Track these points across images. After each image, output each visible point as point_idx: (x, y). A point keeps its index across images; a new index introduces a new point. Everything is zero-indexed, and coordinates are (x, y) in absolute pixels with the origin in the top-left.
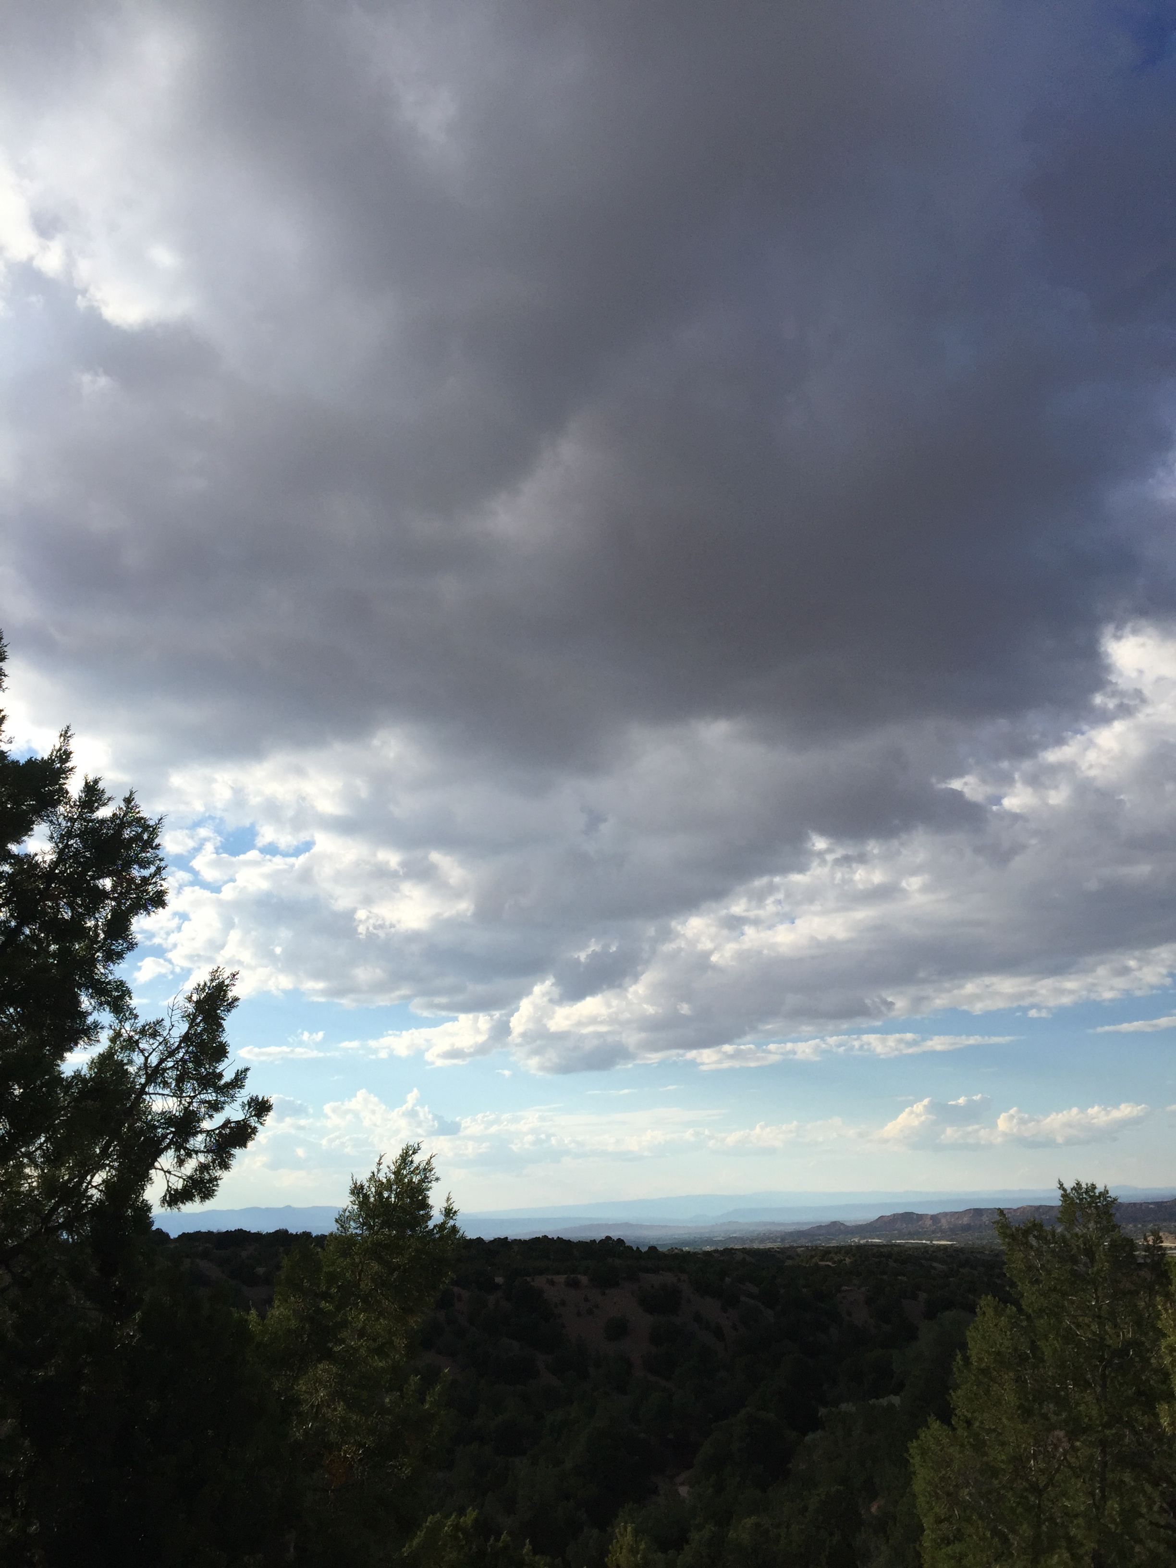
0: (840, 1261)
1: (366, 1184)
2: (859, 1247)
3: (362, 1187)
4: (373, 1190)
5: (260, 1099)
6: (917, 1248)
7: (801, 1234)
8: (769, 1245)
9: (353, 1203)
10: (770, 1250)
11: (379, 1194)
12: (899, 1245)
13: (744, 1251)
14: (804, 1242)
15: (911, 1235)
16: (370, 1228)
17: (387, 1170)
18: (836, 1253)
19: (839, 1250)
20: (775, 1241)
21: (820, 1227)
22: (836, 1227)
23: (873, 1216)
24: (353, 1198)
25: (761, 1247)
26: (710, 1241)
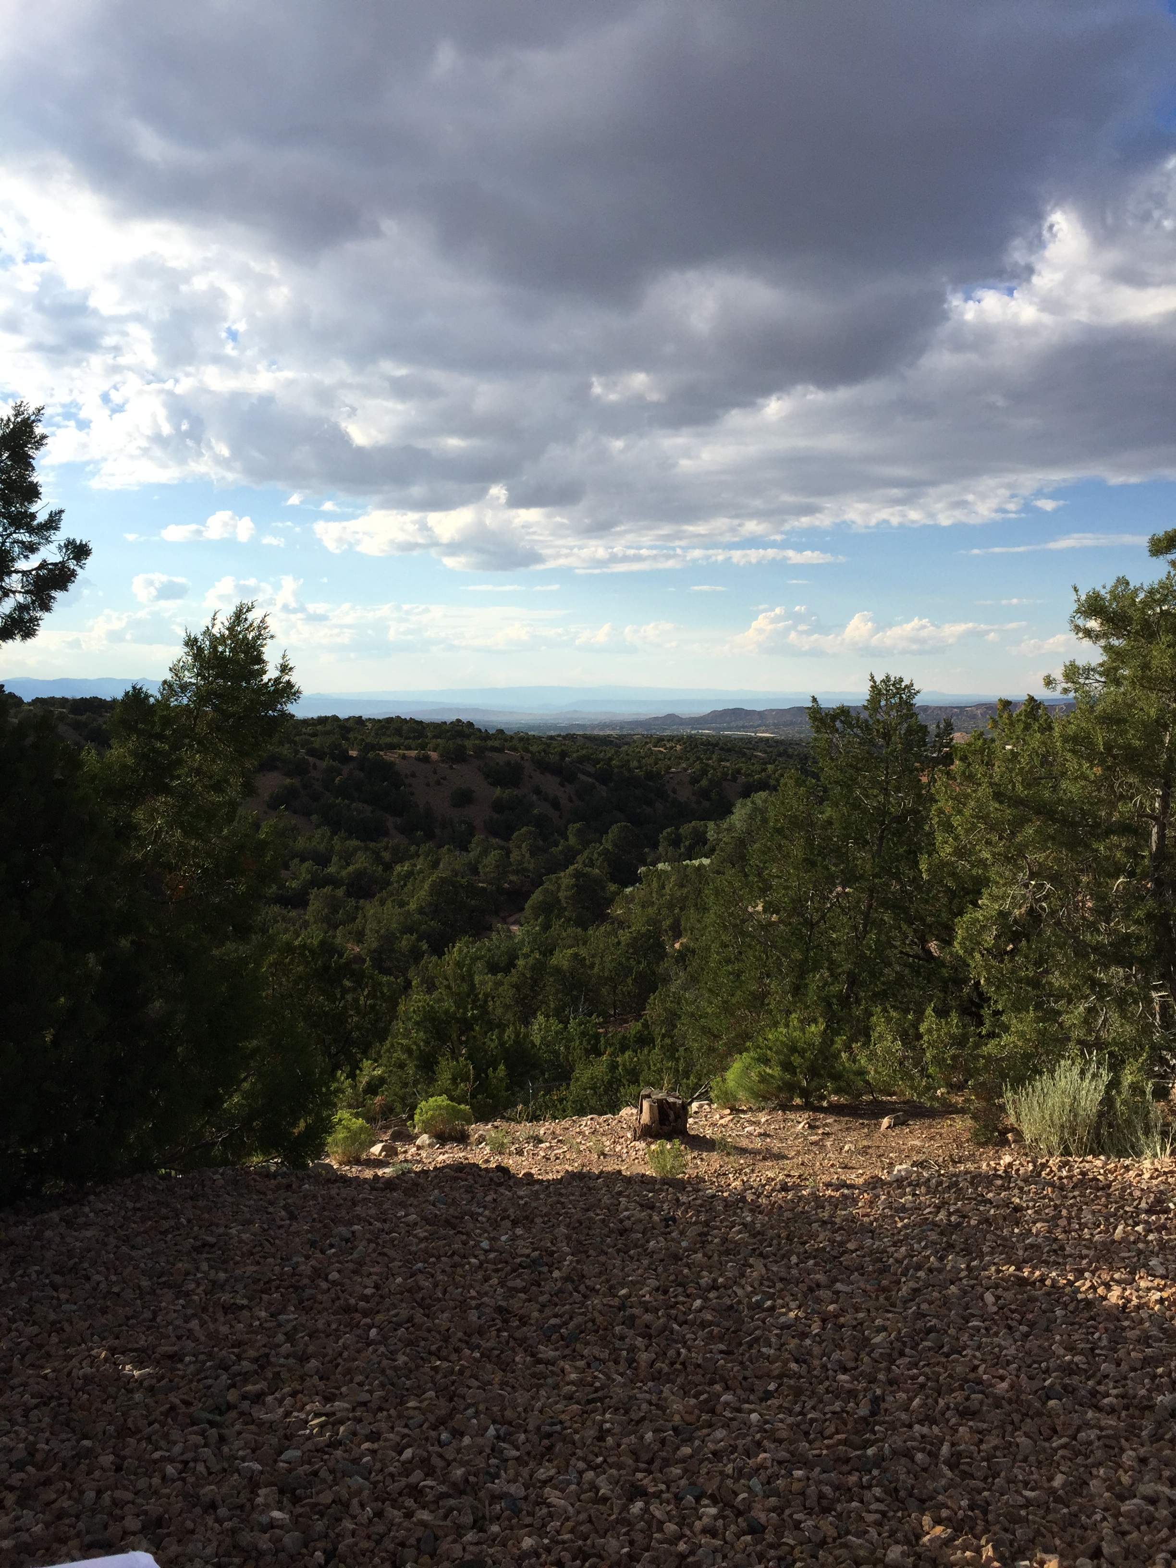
0: (672, 748)
1: (200, 638)
2: (690, 737)
3: (196, 640)
4: (208, 643)
5: (78, 543)
6: (741, 739)
7: (638, 723)
8: (608, 732)
9: (187, 654)
10: (609, 736)
11: (214, 648)
12: (727, 736)
13: (586, 737)
14: (640, 730)
15: (738, 728)
16: (204, 678)
17: (221, 626)
18: (668, 741)
19: (671, 739)
20: (614, 729)
21: (656, 718)
22: (671, 718)
23: (706, 710)
24: (187, 650)
25: (601, 733)
26: (555, 727)
